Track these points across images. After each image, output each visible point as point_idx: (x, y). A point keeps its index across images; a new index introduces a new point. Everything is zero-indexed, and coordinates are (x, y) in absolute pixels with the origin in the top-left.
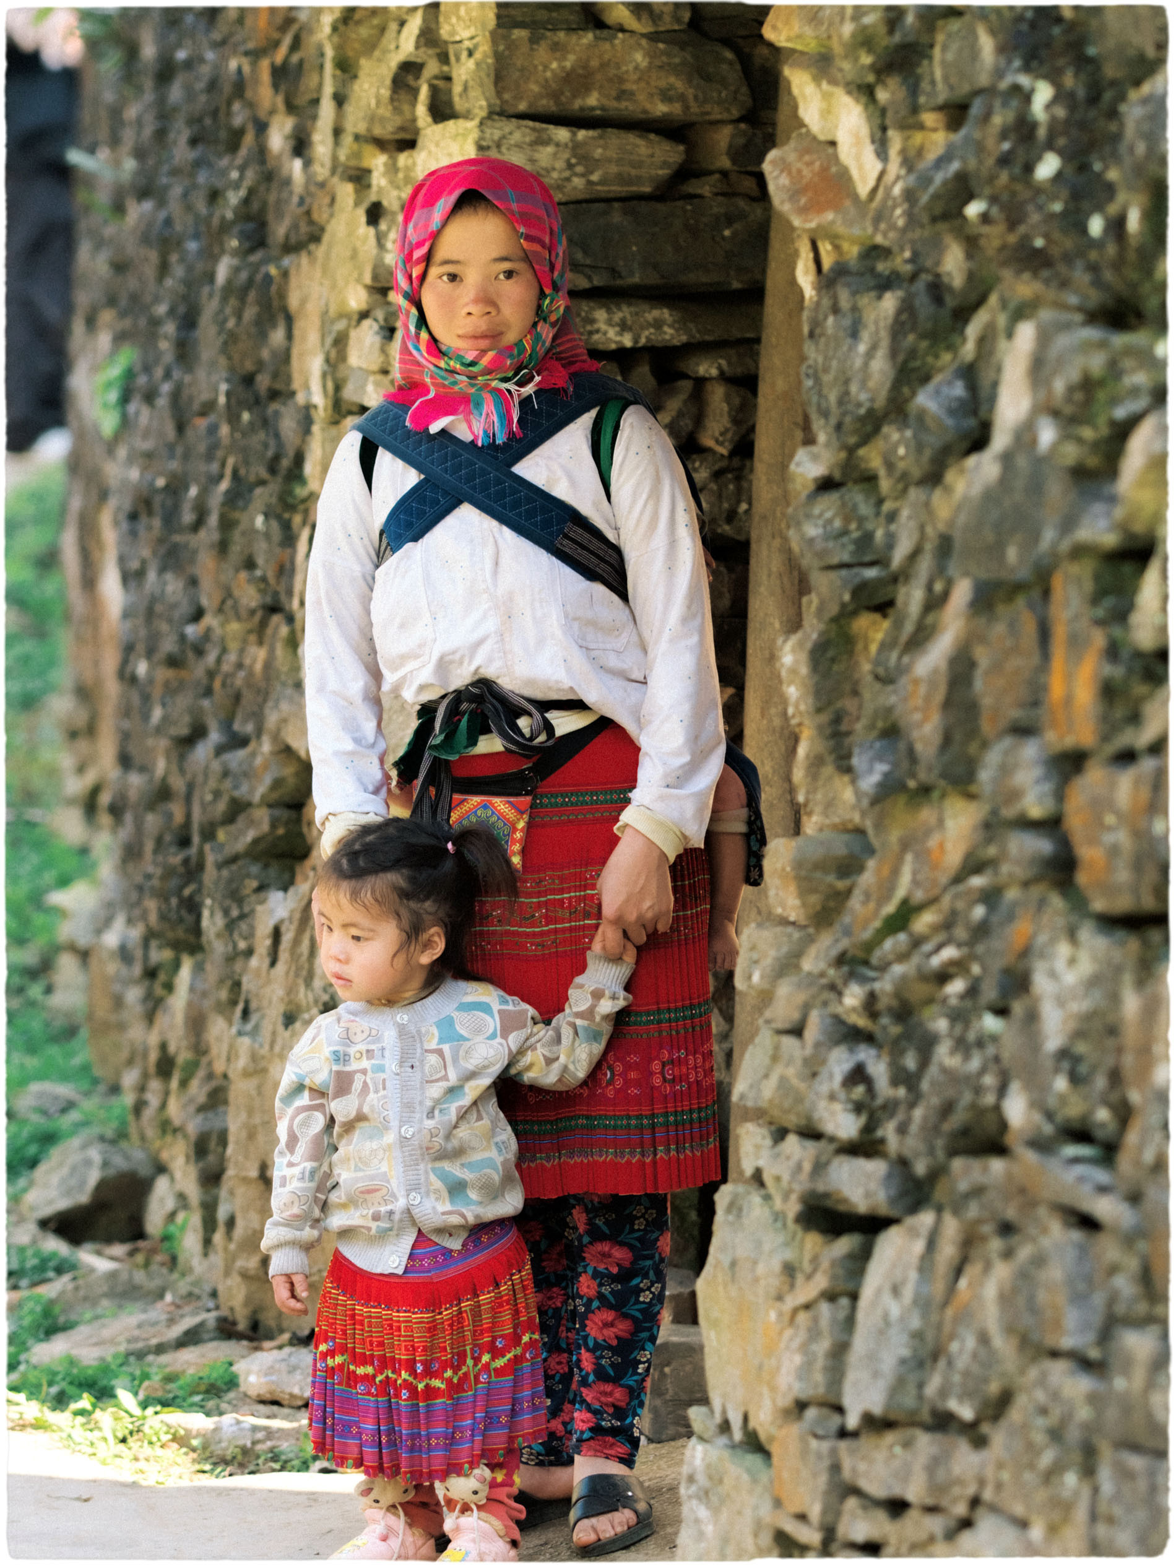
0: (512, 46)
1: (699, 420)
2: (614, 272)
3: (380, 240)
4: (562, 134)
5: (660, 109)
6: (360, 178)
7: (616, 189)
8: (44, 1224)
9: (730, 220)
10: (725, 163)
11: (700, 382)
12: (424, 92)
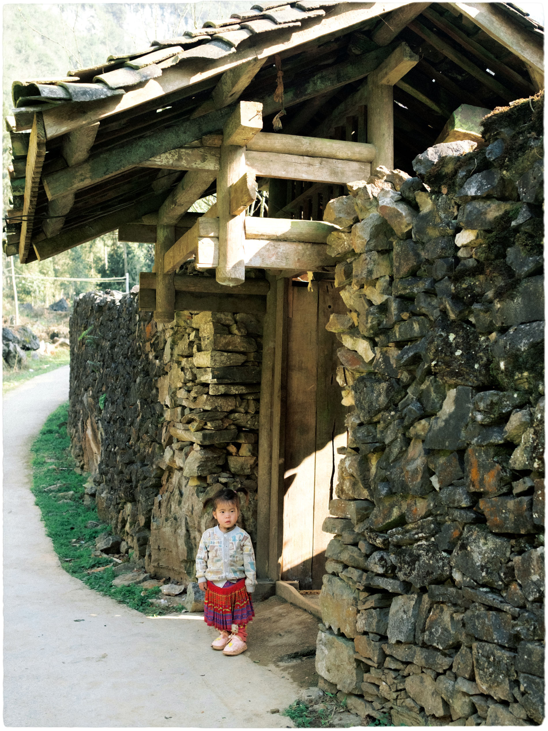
0: (217, 337)
1: (248, 407)
2: (234, 380)
3: (185, 374)
4: (226, 354)
5: (242, 349)
6: (179, 363)
7: (235, 364)
8: (102, 551)
9: (254, 370)
10: (252, 359)
11: (248, 400)
12: (195, 346)
